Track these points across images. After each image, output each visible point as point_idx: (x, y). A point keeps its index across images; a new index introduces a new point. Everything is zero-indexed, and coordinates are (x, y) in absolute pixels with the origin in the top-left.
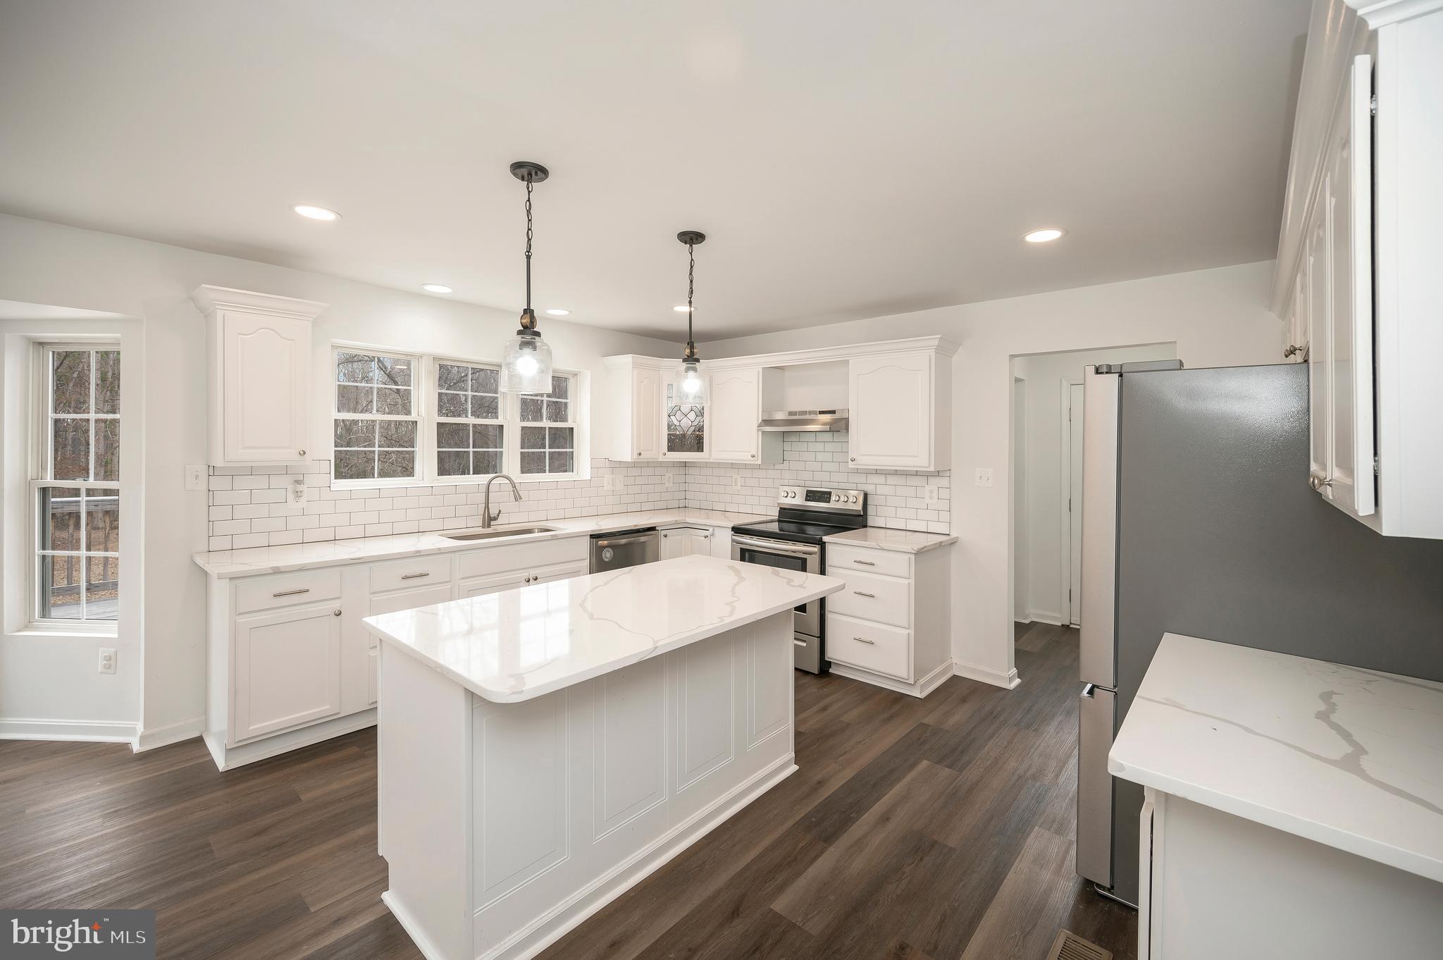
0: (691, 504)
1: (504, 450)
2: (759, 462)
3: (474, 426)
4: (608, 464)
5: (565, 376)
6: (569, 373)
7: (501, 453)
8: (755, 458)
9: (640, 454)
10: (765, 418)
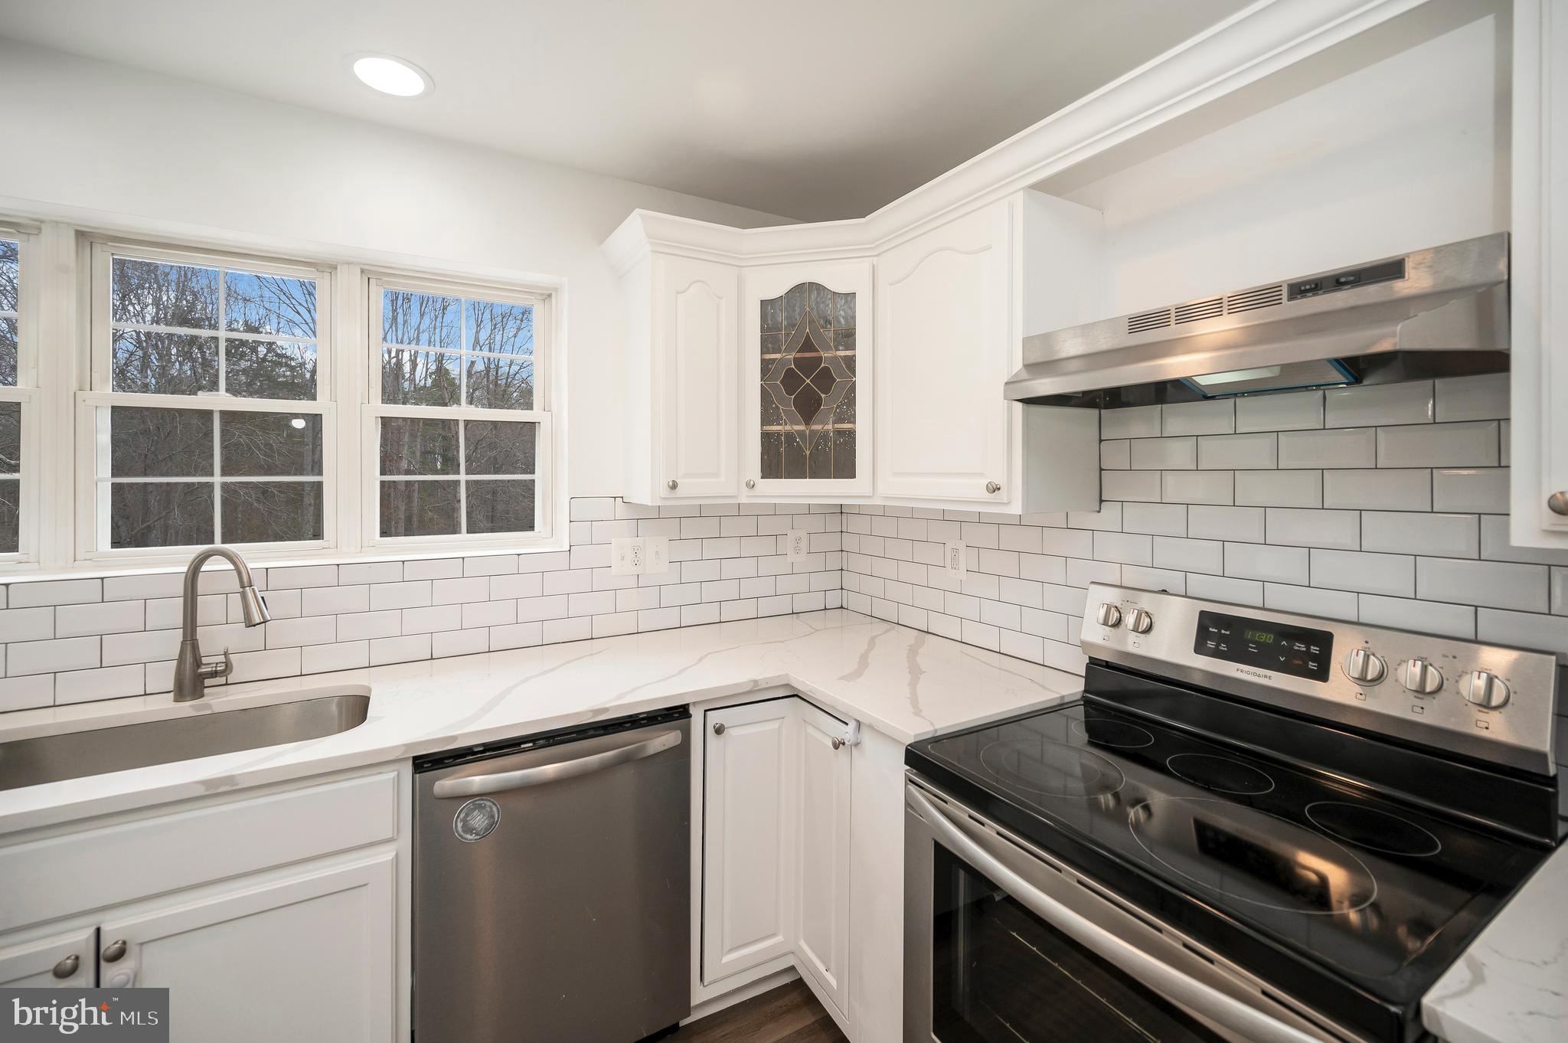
0: (854, 601)
1: (328, 479)
2: (1016, 508)
3: (228, 417)
4: (621, 510)
5: (520, 301)
6: (529, 290)
7: (319, 486)
8: (1001, 496)
9: (674, 486)
10: (1035, 358)
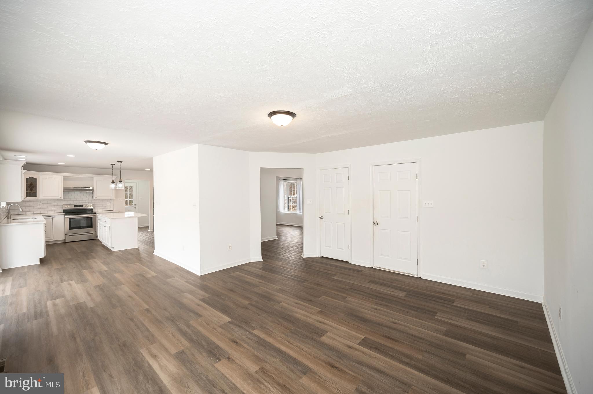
8: (61, 198)
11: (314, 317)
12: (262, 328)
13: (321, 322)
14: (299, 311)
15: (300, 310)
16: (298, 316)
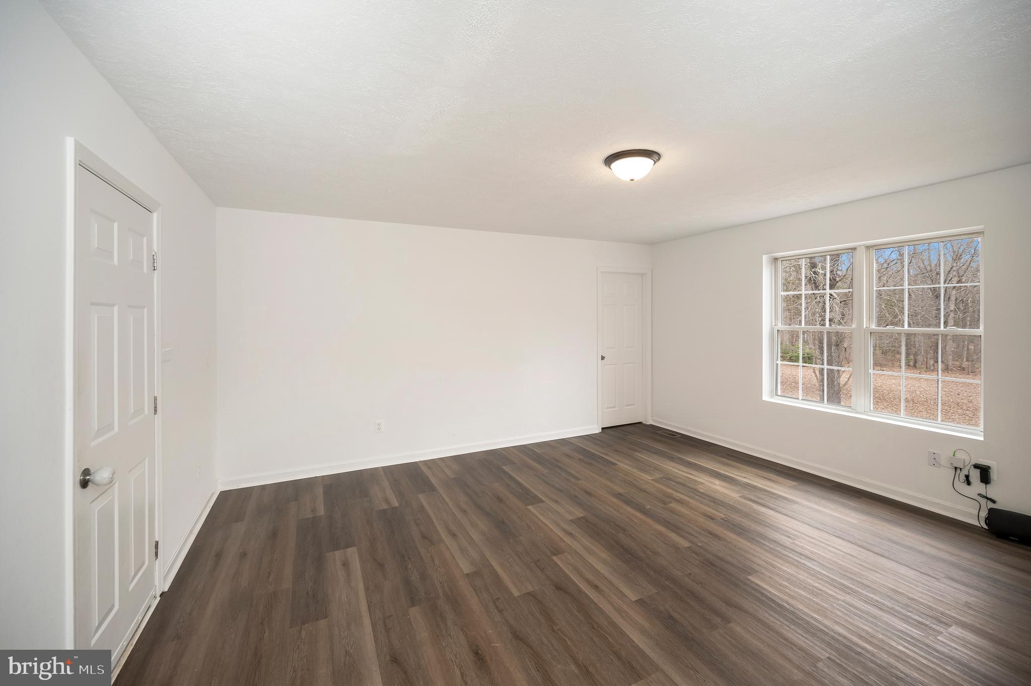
11: (575, 545)
12: (676, 548)
13: (570, 534)
14: (599, 567)
15: (596, 566)
16: (605, 555)
